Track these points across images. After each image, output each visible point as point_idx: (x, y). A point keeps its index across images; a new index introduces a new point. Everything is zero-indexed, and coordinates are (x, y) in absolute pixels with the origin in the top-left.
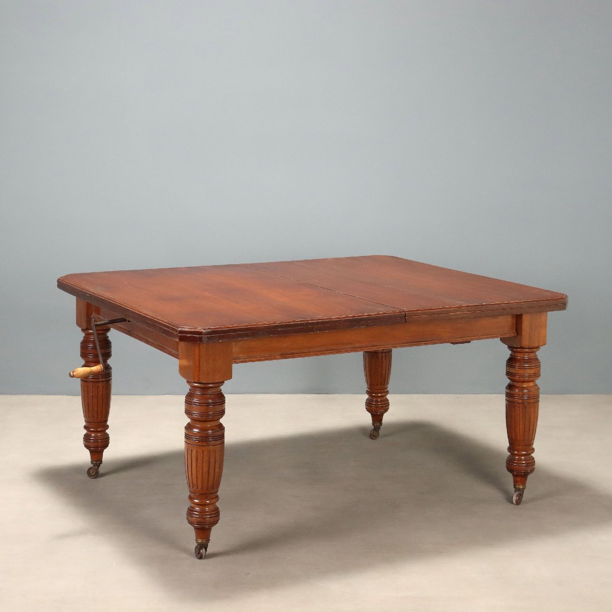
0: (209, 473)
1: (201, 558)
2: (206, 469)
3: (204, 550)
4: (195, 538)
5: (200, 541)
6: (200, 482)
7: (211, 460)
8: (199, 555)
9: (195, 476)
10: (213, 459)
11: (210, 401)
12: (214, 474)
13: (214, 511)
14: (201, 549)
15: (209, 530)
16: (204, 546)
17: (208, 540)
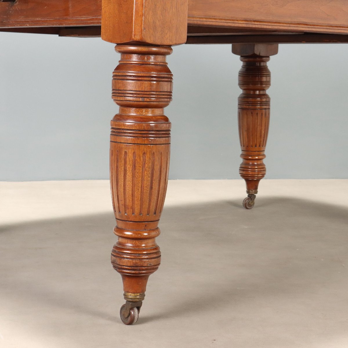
0: (151, 188)
1: (131, 323)
2: (147, 183)
3: (136, 310)
4: (123, 292)
5: (131, 296)
6: (137, 203)
7: (155, 168)
8: (129, 319)
9: (131, 192)
10: (158, 167)
11: (154, 74)
12: (159, 191)
13: (154, 249)
14: (132, 309)
15: (145, 278)
16: (137, 305)
17: (143, 296)
